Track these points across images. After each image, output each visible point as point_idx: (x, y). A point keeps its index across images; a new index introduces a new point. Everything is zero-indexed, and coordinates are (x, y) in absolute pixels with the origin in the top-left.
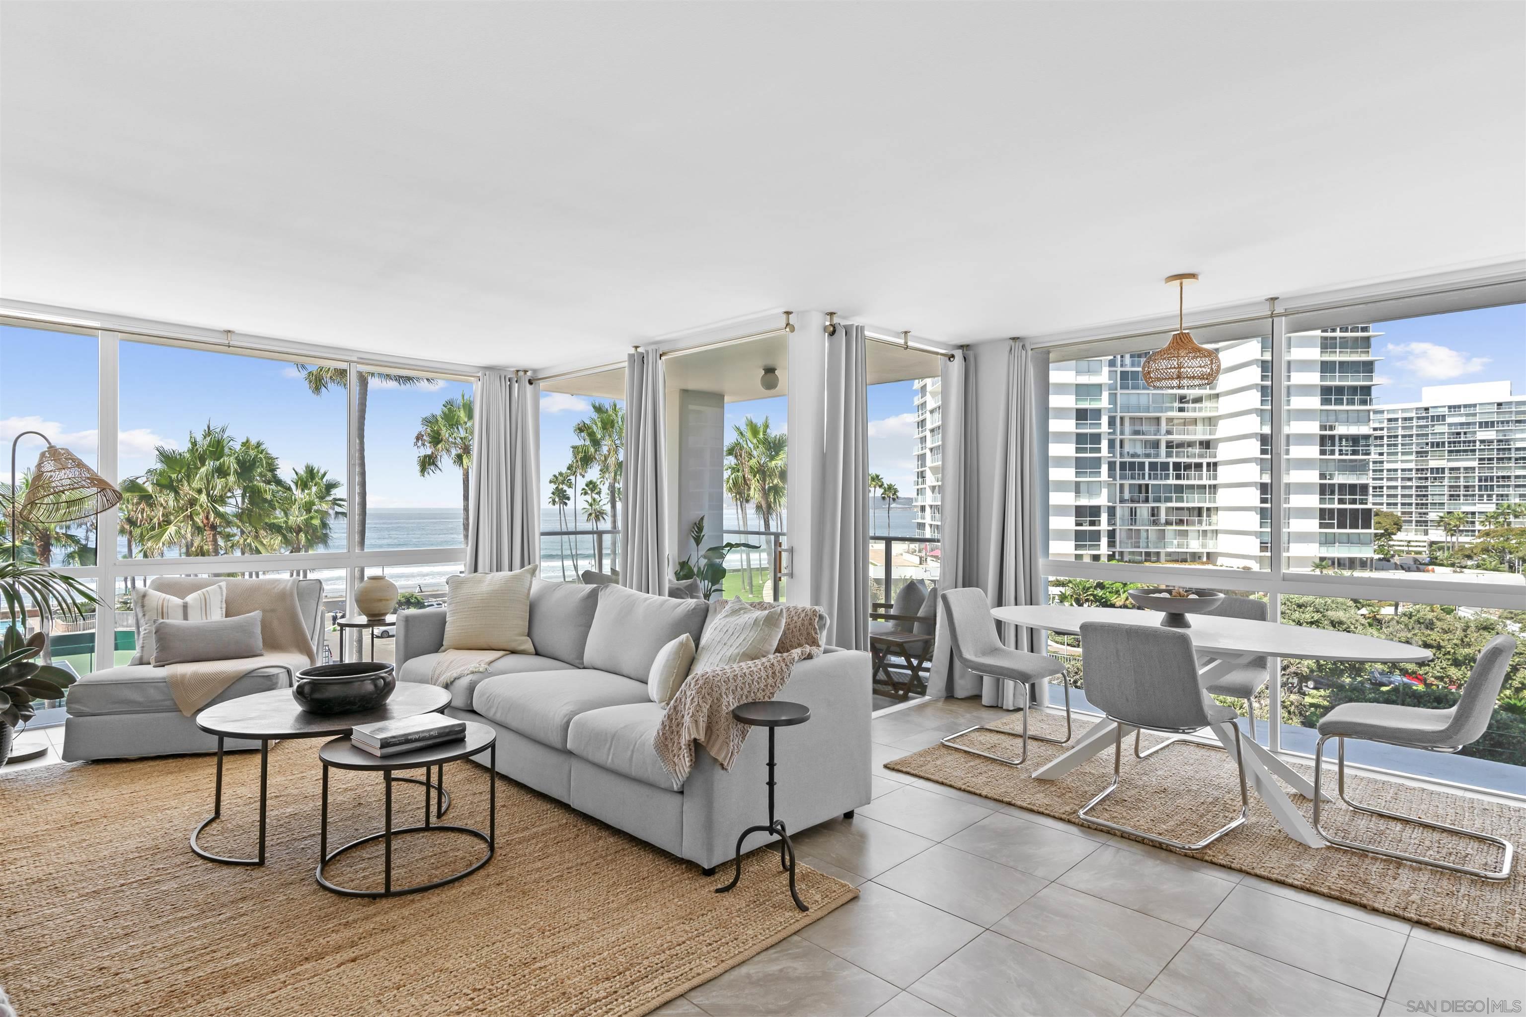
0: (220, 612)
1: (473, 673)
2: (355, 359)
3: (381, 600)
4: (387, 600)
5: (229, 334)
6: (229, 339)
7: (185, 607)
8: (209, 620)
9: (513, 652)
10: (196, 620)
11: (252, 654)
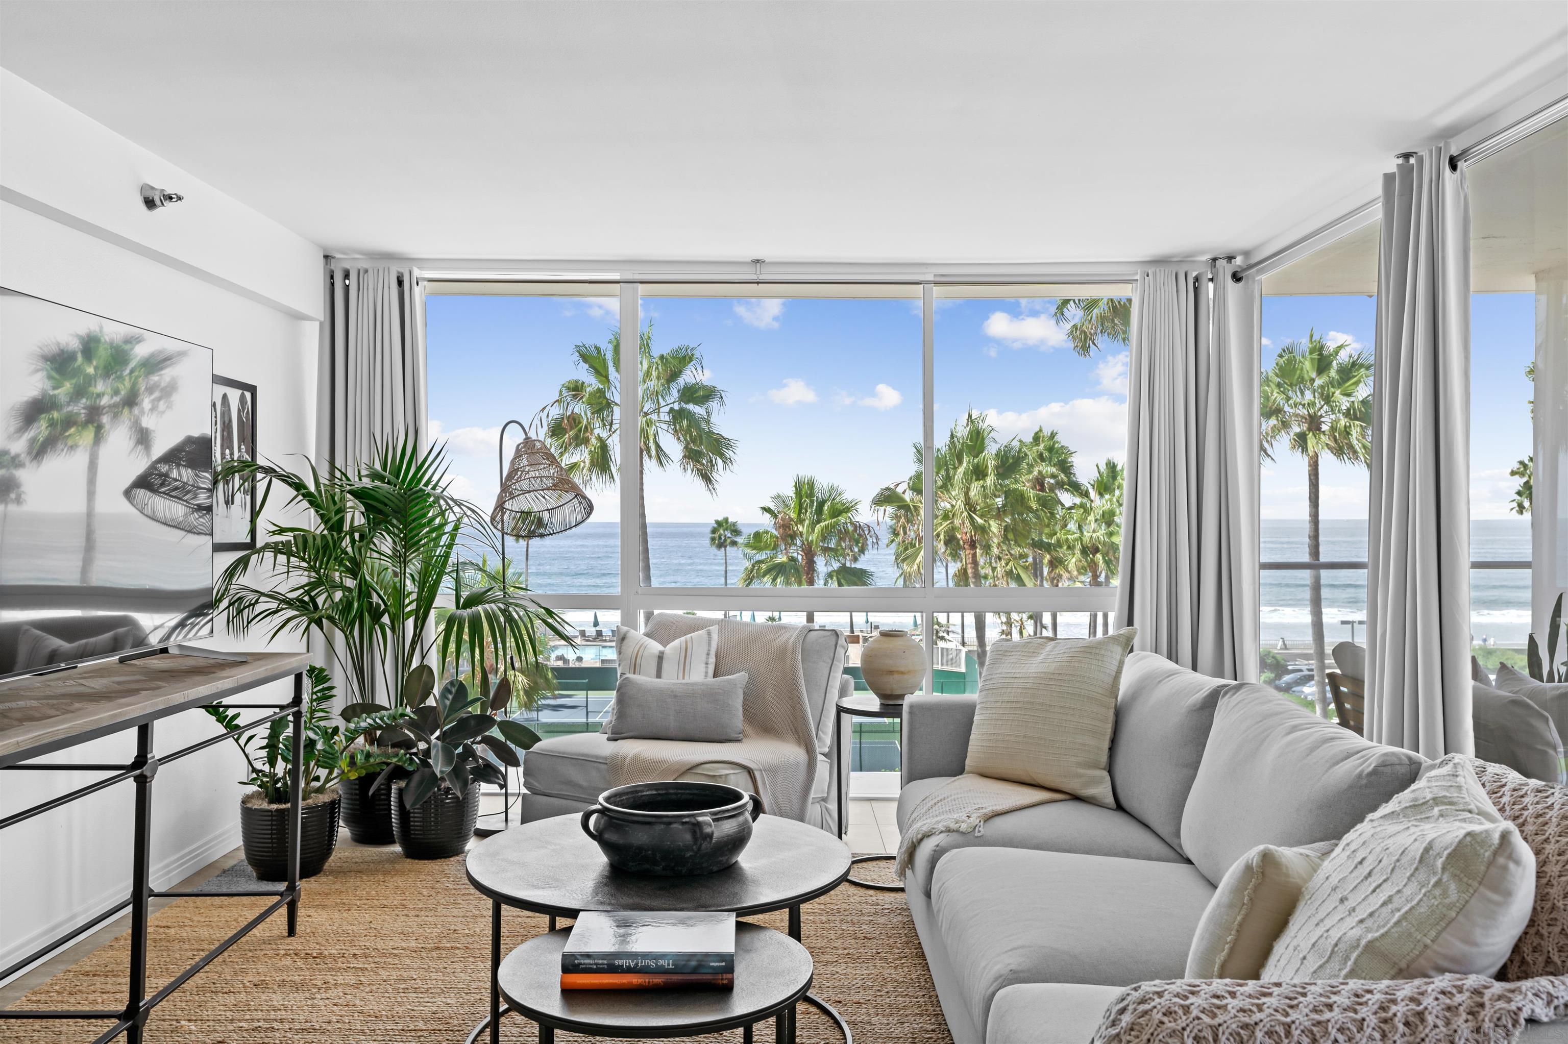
0: (703, 670)
1: (949, 830)
2: (931, 278)
3: (891, 672)
4: (902, 673)
5: (758, 265)
6: (758, 272)
7: (661, 657)
8: (686, 680)
9: (1076, 798)
10: (671, 678)
11: (724, 737)
